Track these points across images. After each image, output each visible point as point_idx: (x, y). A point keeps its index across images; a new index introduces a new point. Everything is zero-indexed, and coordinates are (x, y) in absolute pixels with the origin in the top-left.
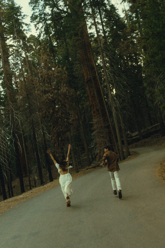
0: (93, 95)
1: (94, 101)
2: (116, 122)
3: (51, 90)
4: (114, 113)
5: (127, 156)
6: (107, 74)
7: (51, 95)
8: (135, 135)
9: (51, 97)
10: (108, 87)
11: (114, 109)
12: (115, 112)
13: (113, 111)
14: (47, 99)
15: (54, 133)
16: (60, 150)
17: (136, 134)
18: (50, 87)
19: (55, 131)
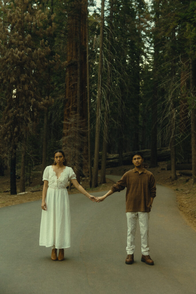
0: (72, 87)
1: (72, 96)
2: (98, 131)
3: (22, 44)
4: (99, 118)
5: (100, 184)
6: (102, 60)
7: (19, 52)
8: (112, 157)
9: (19, 55)
10: (99, 79)
11: (100, 113)
12: (101, 117)
13: (98, 115)
14: (10, 56)
15: (8, 118)
16: (11, 148)
17: (114, 157)
18: (21, 40)
19: (11, 115)
